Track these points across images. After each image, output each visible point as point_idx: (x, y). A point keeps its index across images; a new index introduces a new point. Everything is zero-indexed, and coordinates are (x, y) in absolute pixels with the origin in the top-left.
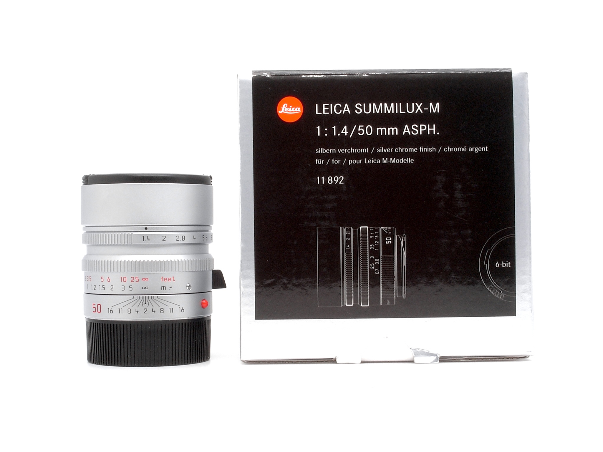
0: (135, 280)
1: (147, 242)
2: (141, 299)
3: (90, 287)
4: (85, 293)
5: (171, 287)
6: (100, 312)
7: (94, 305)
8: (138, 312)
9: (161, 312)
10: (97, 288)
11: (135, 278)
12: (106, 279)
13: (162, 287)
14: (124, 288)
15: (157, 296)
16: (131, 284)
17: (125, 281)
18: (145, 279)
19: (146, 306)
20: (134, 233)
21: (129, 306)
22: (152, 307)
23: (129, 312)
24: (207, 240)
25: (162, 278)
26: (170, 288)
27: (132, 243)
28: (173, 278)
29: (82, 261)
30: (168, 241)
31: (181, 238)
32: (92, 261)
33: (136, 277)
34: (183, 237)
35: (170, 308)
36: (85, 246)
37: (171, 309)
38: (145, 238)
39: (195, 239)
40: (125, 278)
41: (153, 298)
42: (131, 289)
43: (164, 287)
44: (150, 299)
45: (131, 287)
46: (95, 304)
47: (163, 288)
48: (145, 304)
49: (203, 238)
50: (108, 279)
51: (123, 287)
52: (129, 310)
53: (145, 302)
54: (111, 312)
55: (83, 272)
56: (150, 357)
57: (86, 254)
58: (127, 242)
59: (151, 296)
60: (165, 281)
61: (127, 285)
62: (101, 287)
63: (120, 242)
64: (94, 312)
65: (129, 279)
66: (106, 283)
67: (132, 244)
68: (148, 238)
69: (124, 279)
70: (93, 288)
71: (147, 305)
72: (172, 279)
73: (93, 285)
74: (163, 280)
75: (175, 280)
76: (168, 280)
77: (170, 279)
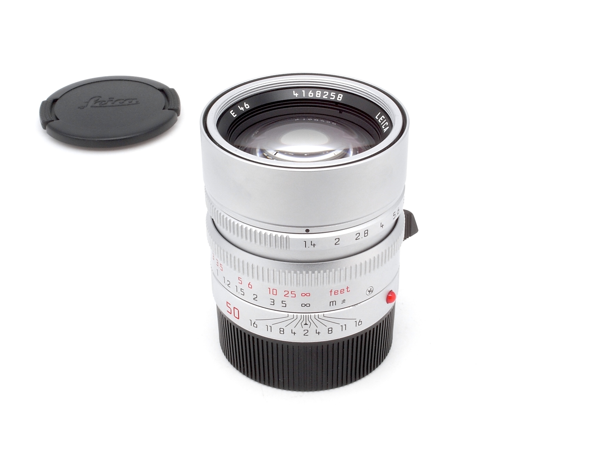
0: (290, 295)
1: (311, 249)
2: (299, 318)
8: (294, 333)
9: (328, 332)
11: (290, 293)
12: (245, 284)
13: (330, 302)
14: (274, 302)
15: (322, 313)
16: (284, 299)
18: (306, 295)
19: (306, 327)
20: (291, 236)
21: (281, 325)
22: (316, 328)
23: (282, 332)
25: (331, 292)
28: (347, 288)
30: (342, 244)
31: (362, 235)
34: (366, 232)
35: (342, 326)
37: (344, 327)
38: (309, 244)
40: (275, 291)
41: (317, 317)
42: (284, 305)
43: (334, 302)
44: (313, 318)
45: (283, 302)
46: (230, 304)
48: (306, 324)
50: (249, 284)
51: (272, 300)
52: (282, 330)
53: (306, 322)
54: (255, 325)
56: (311, 381)
59: (314, 314)
60: (335, 294)
61: (278, 299)
62: (239, 290)
64: (228, 312)
65: (281, 293)
67: (288, 250)
68: (313, 244)
69: (273, 292)
70: (226, 283)
71: (308, 326)
72: (346, 290)
74: (333, 293)
75: (349, 291)
76: (339, 292)
77: (342, 291)
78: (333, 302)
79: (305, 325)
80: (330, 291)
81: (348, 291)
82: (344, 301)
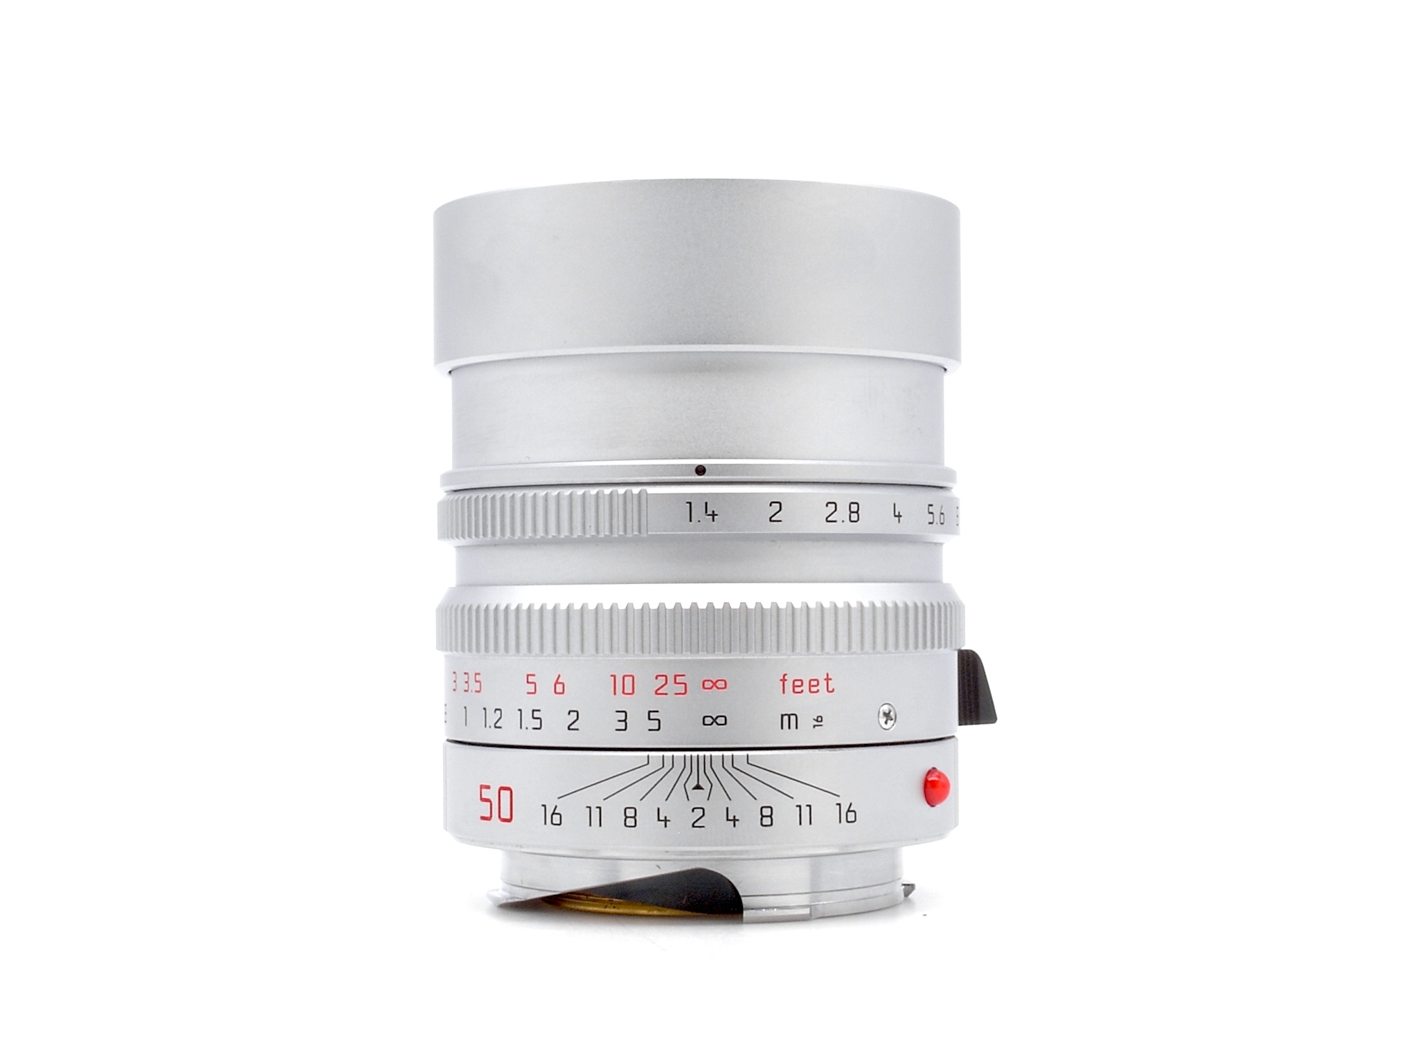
0: (671, 688)
1: (704, 527)
2: (679, 766)
3: (476, 717)
4: (448, 740)
5: (819, 719)
6: (509, 820)
7: (483, 790)
8: (666, 820)
9: (762, 820)
10: (510, 720)
11: (671, 680)
12: (545, 685)
13: (782, 716)
14: (625, 721)
15: (745, 753)
16: (657, 702)
17: (628, 690)
18: (715, 684)
19: (698, 798)
20: (651, 490)
21: (630, 798)
22: (727, 803)
23: (630, 822)
24: (942, 524)
25: (784, 680)
26: (817, 721)
27: (643, 530)
28: (828, 679)
29: (438, 610)
30: (791, 523)
31: (843, 513)
32: (478, 607)
33: (675, 676)
34: (854, 508)
35: (800, 806)
36: (448, 552)
37: (805, 811)
38: (698, 511)
39: (899, 516)
40: (628, 681)
41: (728, 765)
42: (655, 725)
43: (793, 718)
44: (717, 766)
45: (653, 715)
46: (488, 787)
47: (789, 719)
48: (698, 787)
49: (931, 511)
50: (557, 682)
51: (622, 716)
52: (630, 813)
53: (698, 782)
54: (556, 819)
55: (441, 655)
57: (453, 583)
58: (621, 528)
59: (719, 754)
60: (794, 691)
61: (637, 707)
62: (527, 715)
63: (593, 528)
64: (483, 818)
65: (646, 685)
66: (544, 699)
67: (644, 535)
68: (710, 512)
69: (624, 684)
70: (491, 722)
71: (705, 793)
72: (823, 684)
73: (490, 712)
74: (789, 685)
75: (833, 690)
76: (806, 687)
77: (813, 685)
78: (789, 716)
79: (694, 789)
80: (782, 678)
81: (830, 689)
82: (820, 719)
